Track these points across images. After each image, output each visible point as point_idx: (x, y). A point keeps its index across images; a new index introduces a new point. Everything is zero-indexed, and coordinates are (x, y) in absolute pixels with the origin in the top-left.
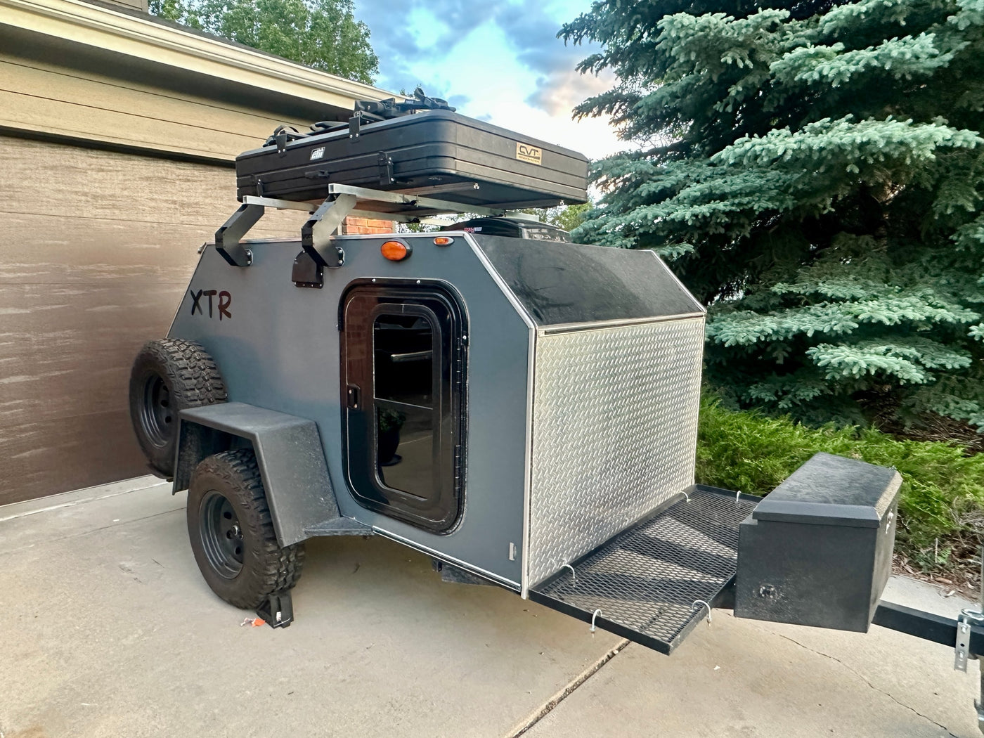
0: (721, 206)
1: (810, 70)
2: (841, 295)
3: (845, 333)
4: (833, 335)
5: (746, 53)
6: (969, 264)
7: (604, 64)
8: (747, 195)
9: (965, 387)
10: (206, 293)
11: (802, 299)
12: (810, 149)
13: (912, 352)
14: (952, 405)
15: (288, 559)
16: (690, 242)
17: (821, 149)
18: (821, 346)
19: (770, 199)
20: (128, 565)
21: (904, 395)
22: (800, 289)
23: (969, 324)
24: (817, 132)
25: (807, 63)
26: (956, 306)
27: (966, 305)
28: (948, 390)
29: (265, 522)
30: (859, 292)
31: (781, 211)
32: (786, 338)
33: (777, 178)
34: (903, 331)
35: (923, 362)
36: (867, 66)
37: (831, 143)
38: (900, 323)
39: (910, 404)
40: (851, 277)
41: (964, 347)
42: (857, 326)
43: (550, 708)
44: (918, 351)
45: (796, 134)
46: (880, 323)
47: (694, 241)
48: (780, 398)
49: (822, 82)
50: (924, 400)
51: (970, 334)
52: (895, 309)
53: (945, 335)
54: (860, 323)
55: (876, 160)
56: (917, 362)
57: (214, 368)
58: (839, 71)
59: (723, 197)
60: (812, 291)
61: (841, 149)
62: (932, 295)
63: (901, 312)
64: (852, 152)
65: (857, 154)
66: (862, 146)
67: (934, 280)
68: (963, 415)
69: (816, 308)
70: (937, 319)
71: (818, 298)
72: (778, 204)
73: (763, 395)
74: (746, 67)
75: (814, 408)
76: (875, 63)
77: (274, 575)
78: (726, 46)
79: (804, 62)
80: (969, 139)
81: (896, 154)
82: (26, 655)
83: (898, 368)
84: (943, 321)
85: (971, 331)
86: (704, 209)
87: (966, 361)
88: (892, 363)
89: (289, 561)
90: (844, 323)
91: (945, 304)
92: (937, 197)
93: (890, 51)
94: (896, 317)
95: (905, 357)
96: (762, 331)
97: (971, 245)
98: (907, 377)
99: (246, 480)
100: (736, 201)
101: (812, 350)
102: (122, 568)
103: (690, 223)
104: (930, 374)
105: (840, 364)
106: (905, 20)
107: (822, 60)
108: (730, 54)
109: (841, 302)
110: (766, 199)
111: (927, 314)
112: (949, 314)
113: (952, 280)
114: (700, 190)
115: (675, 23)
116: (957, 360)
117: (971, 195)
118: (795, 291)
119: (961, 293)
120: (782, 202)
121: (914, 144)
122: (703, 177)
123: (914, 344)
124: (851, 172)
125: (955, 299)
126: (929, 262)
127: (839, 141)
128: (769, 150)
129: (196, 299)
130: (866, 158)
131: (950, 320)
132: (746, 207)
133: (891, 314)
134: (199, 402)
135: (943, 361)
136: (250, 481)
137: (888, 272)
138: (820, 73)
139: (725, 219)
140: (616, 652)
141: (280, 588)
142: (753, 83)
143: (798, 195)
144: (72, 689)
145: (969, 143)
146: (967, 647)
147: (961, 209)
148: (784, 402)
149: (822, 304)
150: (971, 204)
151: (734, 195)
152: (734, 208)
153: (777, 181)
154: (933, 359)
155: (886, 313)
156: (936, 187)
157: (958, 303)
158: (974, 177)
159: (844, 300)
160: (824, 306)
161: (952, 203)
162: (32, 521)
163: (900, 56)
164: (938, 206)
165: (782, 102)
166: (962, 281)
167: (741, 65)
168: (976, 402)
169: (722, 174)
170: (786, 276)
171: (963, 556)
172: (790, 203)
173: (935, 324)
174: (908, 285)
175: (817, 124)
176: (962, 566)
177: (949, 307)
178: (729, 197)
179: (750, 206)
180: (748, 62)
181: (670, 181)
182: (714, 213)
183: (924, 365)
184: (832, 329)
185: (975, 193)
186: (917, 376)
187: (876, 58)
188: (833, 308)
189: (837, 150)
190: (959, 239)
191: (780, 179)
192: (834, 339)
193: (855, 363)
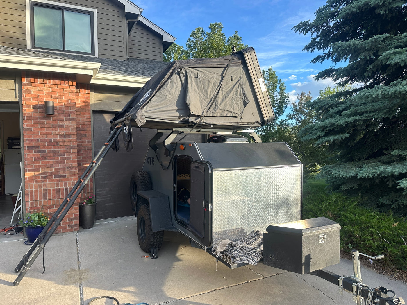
7: (324, 59)
8: (373, 112)
15: (157, 237)
20: (123, 238)
25: (391, 57)
32: (388, 175)
48: (393, 203)
57: (149, 180)
73: (384, 202)
77: (153, 241)
79: (390, 56)
82: (91, 255)
89: (157, 238)
96: (376, 172)
102: (122, 239)
110: (382, 113)
122: (360, 104)
129: (148, 159)
134: (144, 190)
141: (155, 246)
144: (98, 263)
148: (394, 205)
162: (106, 224)
165: (394, 70)
181: (342, 107)
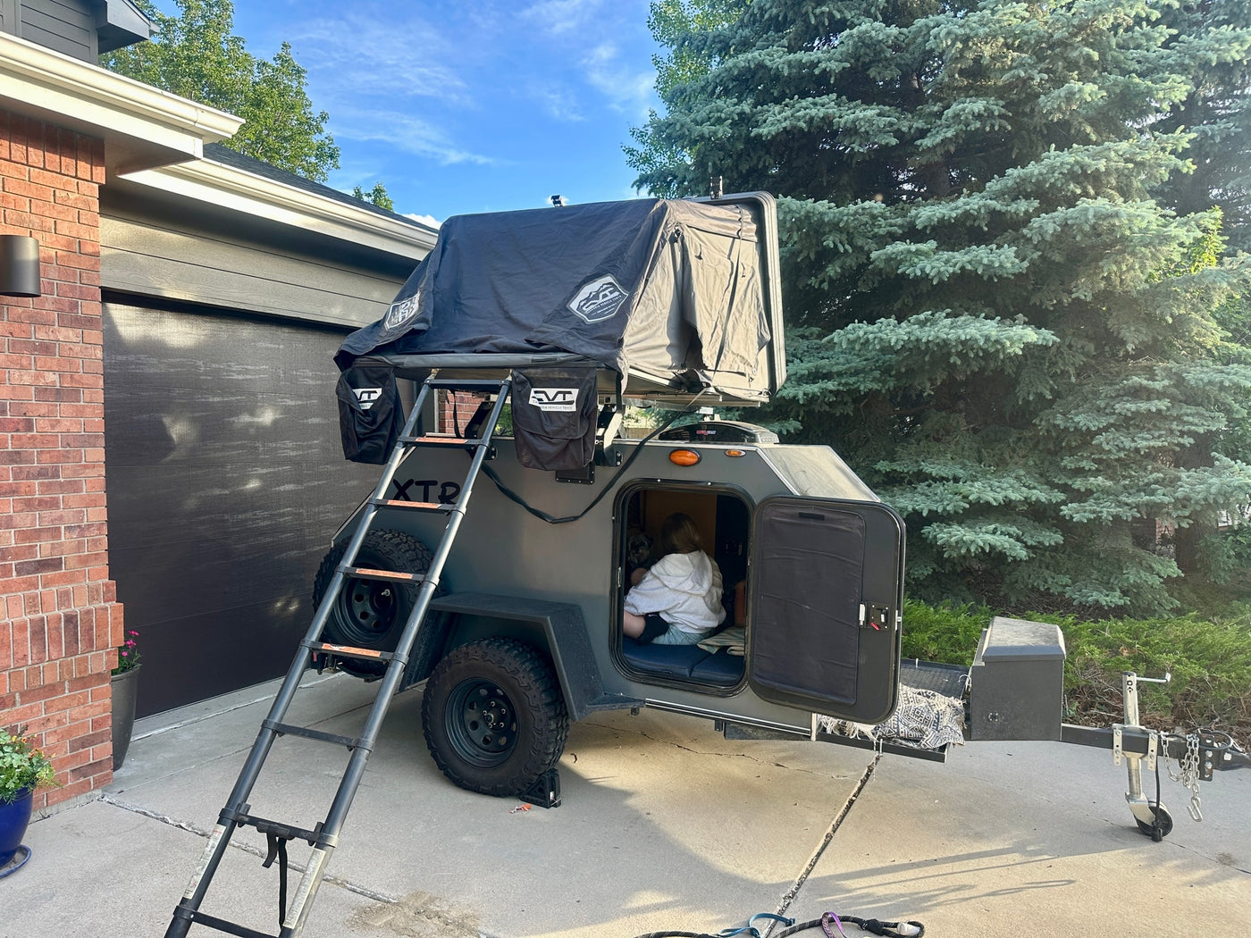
0: (831, 385)
1: (912, 265)
2: (944, 475)
3: (956, 512)
4: (945, 514)
5: (844, 237)
6: (1051, 446)
8: (852, 375)
9: (1058, 563)
10: (419, 483)
11: (905, 477)
12: (918, 340)
13: (1013, 530)
14: (1050, 580)
16: (796, 419)
17: (928, 341)
18: (935, 525)
19: (874, 380)
21: (1006, 573)
22: (902, 467)
23: (1059, 504)
24: (922, 324)
26: (1045, 487)
27: (1053, 486)
28: (1043, 566)
29: (547, 701)
30: (960, 473)
31: (884, 391)
33: (877, 358)
34: (1005, 511)
35: (1025, 540)
36: (962, 268)
37: (938, 337)
38: (1003, 503)
39: (1013, 580)
40: (949, 456)
41: (1054, 525)
42: (968, 506)
43: (829, 837)
44: (1018, 529)
45: (903, 324)
46: (988, 503)
47: (800, 418)
49: (925, 278)
50: (1026, 577)
51: (1061, 513)
52: (999, 490)
53: (1040, 514)
54: (970, 503)
55: (977, 354)
56: (1018, 539)
58: (939, 271)
59: (828, 376)
60: (916, 470)
61: (946, 342)
62: (1024, 476)
63: (1004, 493)
64: (956, 346)
65: (960, 348)
66: (964, 343)
67: (1022, 462)
68: (1060, 589)
69: (922, 487)
70: (1034, 499)
71: (921, 477)
72: (881, 385)
74: (846, 250)
75: (926, 587)
76: (969, 267)
78: (827, 229)
79: (906, 257)
80: (1047, 338)
81: (992, 350)
83: (1007, 545)
84: (1038, 501)
85: (1061, 511)
86: (814, 388)
87: (1059, 538)
88: (1001, 541)
90: (956, 504)
91: (1036, 485)
92: (1019, 384)
93: (982, 258)
94: (1000, 497)
95: (1010, 536)
97: (1051, 429)
98: (1014, 554)
99: (523, 663)
100: (843, 381)
101: (926, 530)
103: (801, 402)
104: (1030, 551)
105: (957, 543)
106: (986, 225)
107: (923, 258)
108: (831, 238)
109: (945, 482)
111: (1025, 495)
112: (1040, 495)
113: (1038, 462)
114: (808, 369)
115: (783, 207)
116: (1052, 538)
117: (1048, 383)
118: (898, 470)
119: (1048, 474)
120: (884, 382)
121: (1008, 344)
123: (1014, 523)
124: (955, 363)
125: (1043, 480)
126: (1016, 443)
127: (945, 336)
128: (881, 339)
130: (967, 352)
131: (1043, 500)
132: (852, 387)
133: (996, 495)
135: (1041, 539)
136: (527, 664)
137: (979, 452)
138: (922, 270)
139: (833, 399)
140: (854, 798)
142: (851, 266)
143: (899, 376)
145: (1048, 341)
146: (1120, 748)
147: (1040, 396)
149: (927, 483)
150: (1048, 392)
151: (840, 374)
152: (841, 388)
153: (877, 361)
154: (1032, 537)
155: (991, 494)
156: (1018, 374)
157: (1046, 484)
158: (1049, 367)
159: (948, 480)
160: (929, 486)
161: (1033, 390)
163: (990, 263)
164: (1021, 392)
166: (1047, 463)
167: (842, 250)
168: (1068, 576)
169: (817, 349)
170: (884, 453)
171: (1085, 709)
172: (891, 384)
173: (1030, 504)
174: (1001, 465)
175: (922, 317)
176: (1086, 717)
177: (1039, 488)
178: (835, 376)
179: (856, 386)
180: (847, 247)
182: (824, 392)
183: (1025, 543)
184: (945, 509)
185: (1051, 382)
186: (1022, 553)
187: (970, 262)
188: (939, 489)
189: (942, 344)
190: (1041, 424)
191: (879, 359)
192: (946, 519)
193: (972, 542)
